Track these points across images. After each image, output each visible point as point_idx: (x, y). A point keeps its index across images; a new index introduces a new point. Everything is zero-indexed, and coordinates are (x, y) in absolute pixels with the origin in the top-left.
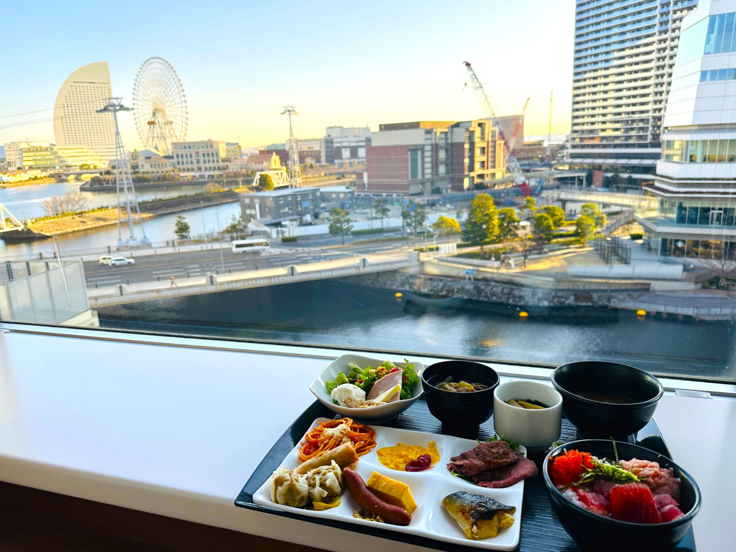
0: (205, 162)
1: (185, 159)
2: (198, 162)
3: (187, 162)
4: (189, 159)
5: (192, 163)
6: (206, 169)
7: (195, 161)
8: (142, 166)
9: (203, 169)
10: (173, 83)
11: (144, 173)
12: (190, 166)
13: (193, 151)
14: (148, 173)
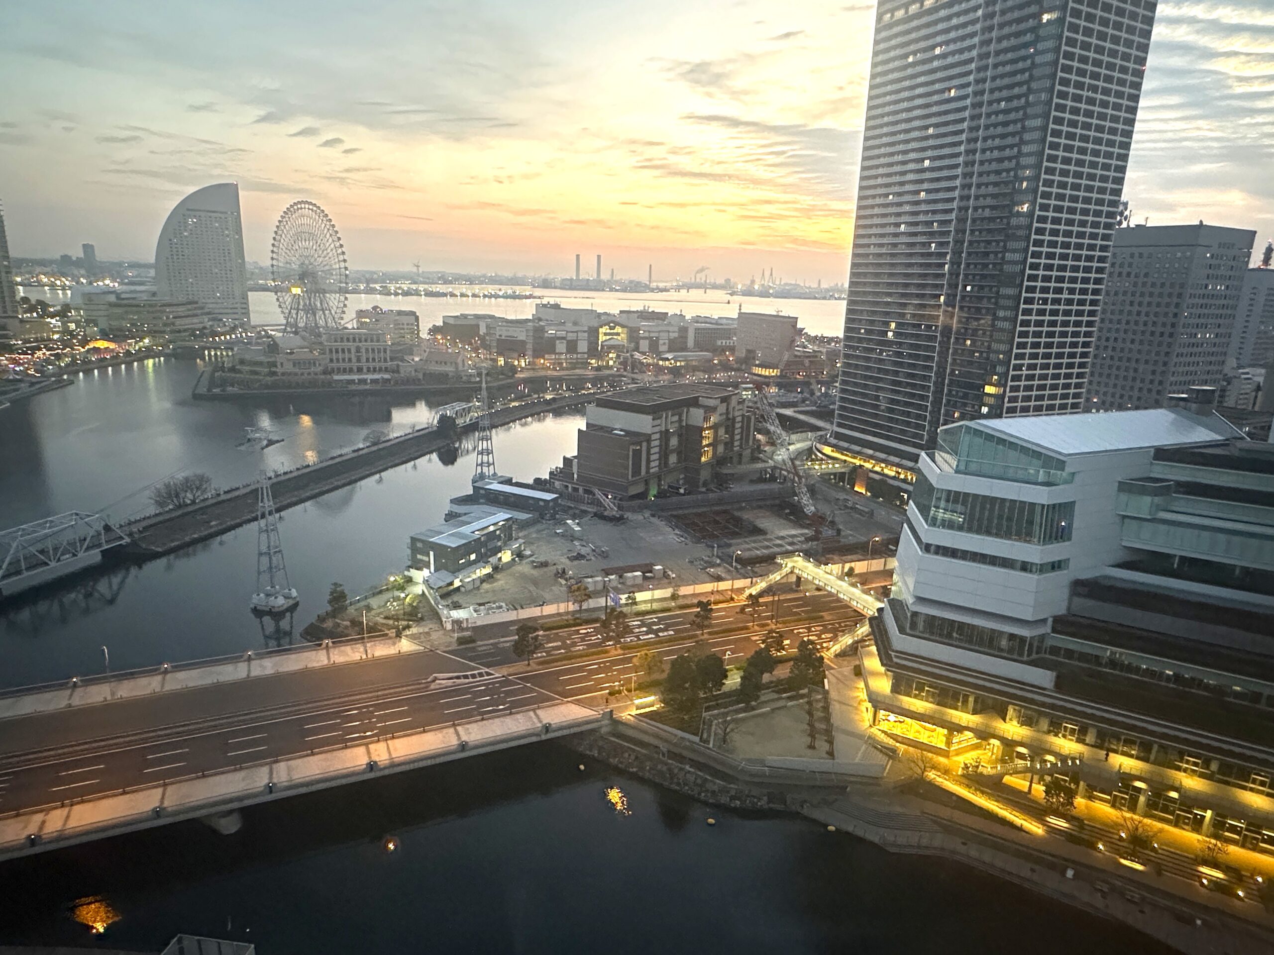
0: (368, 360)
1: (340, 356)
2: (359, 360)
3: (344, 360)
4: (347, 355)
5: (350, 360)
6: (369, 370)
7: (354, 359)
8: (282, 364)
9: (365, 370)
10: (328, 236)
11: (283, 374)
12: (347, 365)
13: (352, 346)
14: (290, 374)
